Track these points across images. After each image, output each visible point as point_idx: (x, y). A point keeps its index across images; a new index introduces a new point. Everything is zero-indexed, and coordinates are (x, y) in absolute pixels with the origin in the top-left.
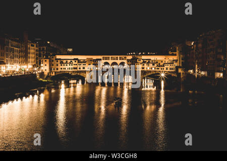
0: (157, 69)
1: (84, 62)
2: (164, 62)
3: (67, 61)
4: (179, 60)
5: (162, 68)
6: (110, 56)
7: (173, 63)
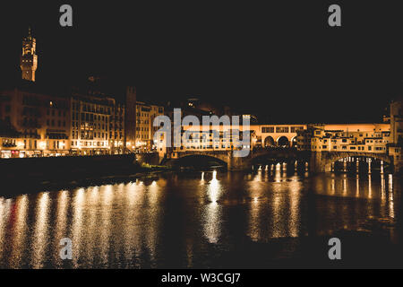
0: (351, 148)
2: (364, 136)
5: (361, 146)
6: (275, 127)
7: (382, 138)
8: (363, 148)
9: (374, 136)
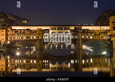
0: (94, 37)
1: (35, 32)
2: (99, 32)
3: (21, 32)
4: (111, 30)
5: (98, 36)
6: (57, 27)
7: (107, 33)
8: (99, 37)
9: (104, 32)
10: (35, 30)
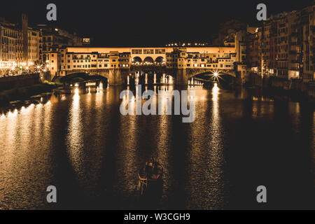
0: (208, 66)
1: (106, 57)
2: (217, 56)
3: (82, 56)
4: (238, 53)
5: (215, 64)
6: (143, 49)
7: (230, 58)
8: (217, 66)
9: (224, 57)
10: (106, 54)
